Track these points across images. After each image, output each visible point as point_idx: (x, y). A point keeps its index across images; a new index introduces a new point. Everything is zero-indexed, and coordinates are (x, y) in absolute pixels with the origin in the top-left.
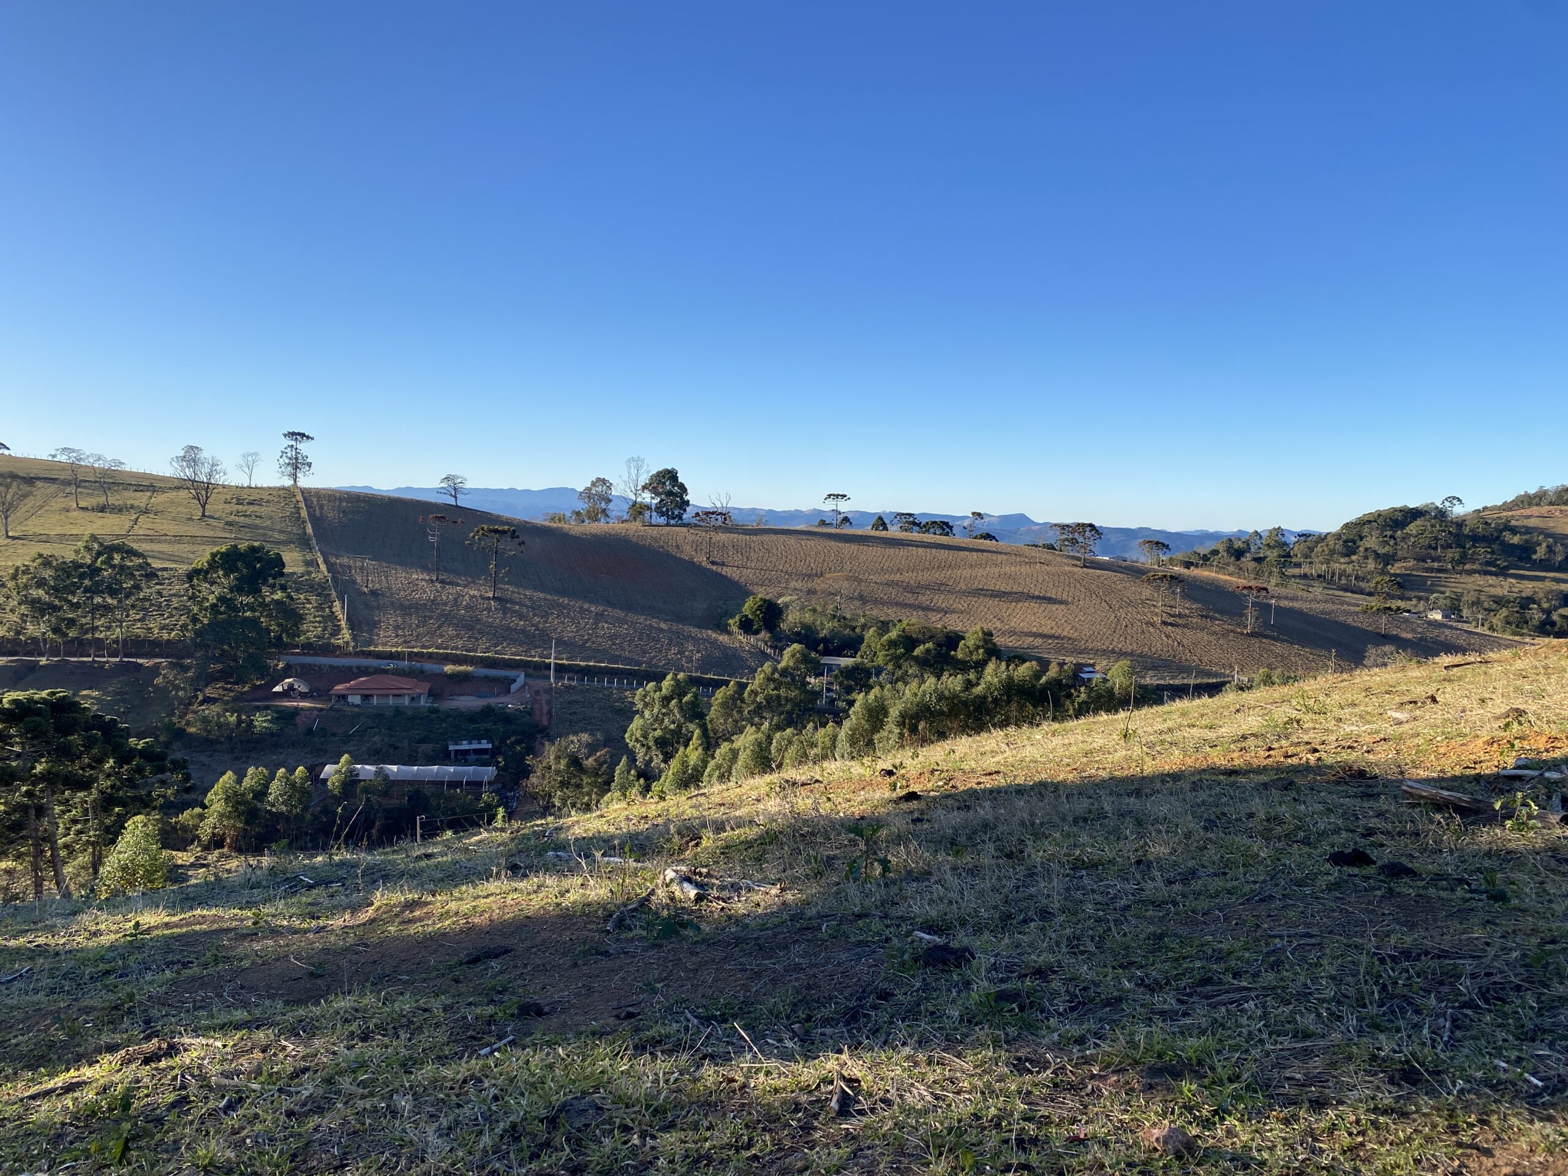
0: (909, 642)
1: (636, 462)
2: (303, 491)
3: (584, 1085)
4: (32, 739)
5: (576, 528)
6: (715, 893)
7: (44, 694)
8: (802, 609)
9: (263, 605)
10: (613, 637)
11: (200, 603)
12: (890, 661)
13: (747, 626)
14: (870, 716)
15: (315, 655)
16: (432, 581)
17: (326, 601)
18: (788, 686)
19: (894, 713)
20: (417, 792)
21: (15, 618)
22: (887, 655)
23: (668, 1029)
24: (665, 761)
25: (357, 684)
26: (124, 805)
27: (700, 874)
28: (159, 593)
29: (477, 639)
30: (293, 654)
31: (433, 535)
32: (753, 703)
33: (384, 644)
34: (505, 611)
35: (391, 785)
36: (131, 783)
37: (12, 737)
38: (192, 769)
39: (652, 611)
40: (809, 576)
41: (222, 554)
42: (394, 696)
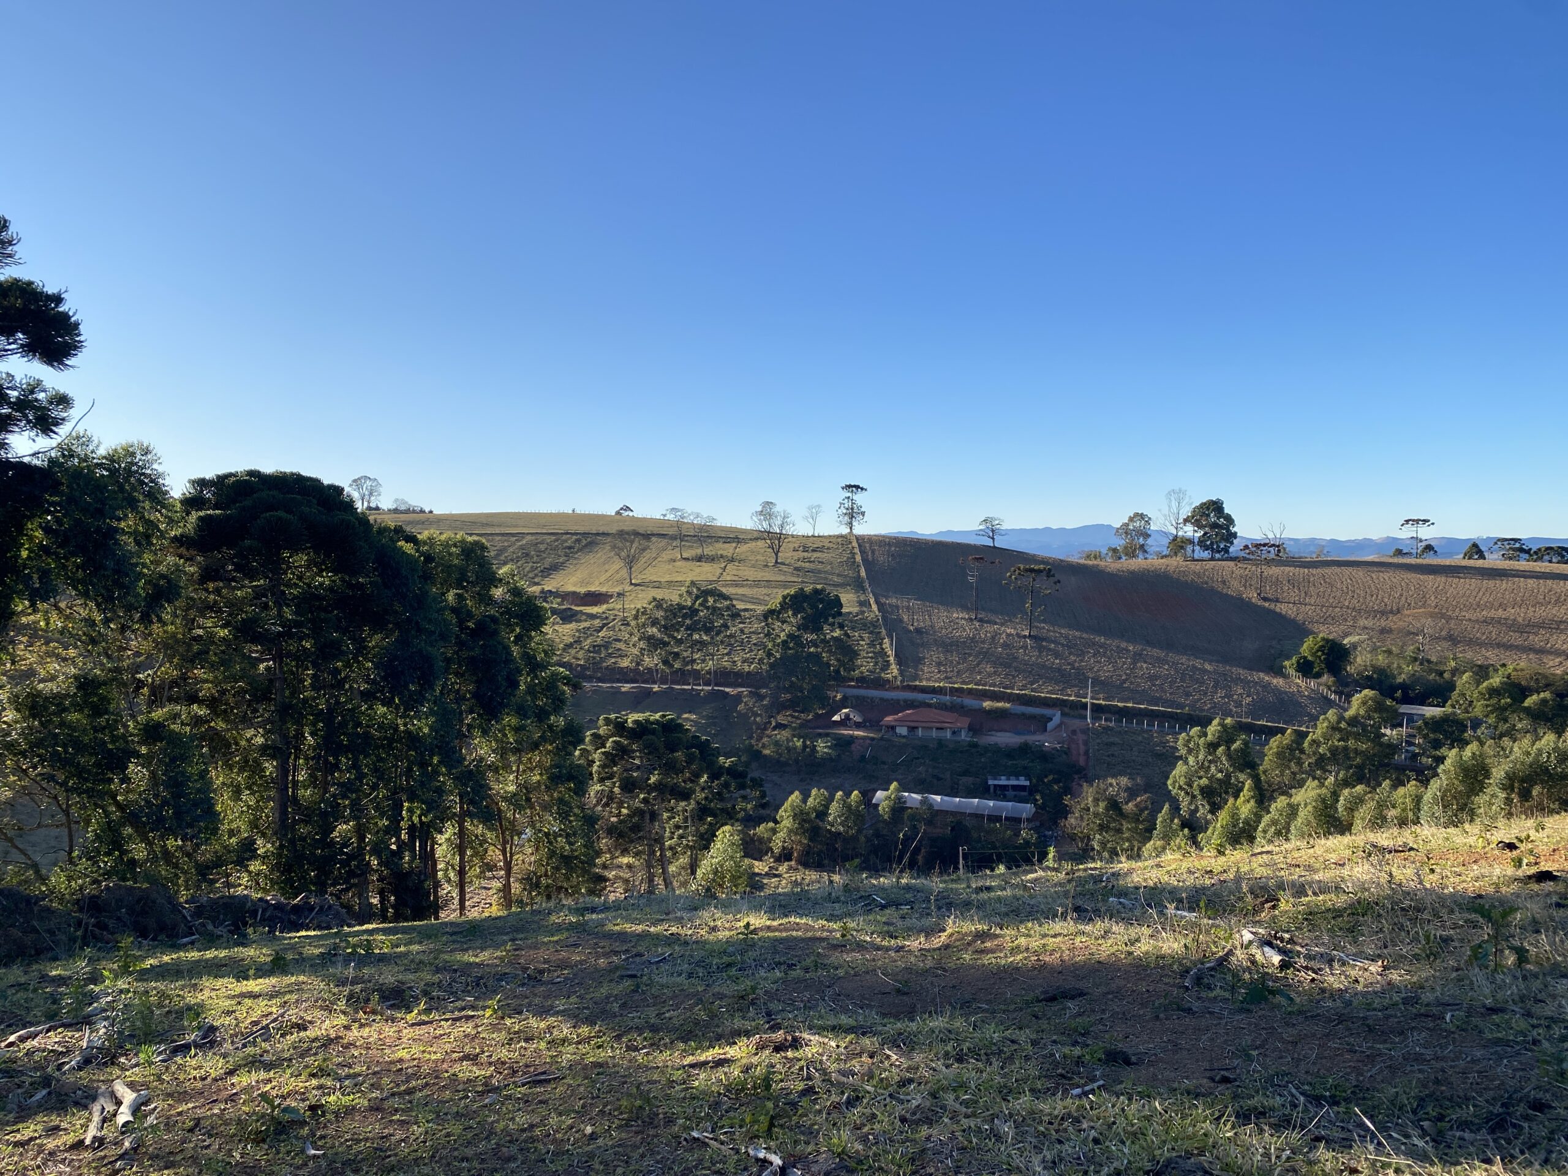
0: (1517, 691)
1: (1178, 495)
2: (858, 538)
3: (1187, 1145)
4: (649, 754)
5: (1112, 565)
6: (1302, 961)
7: (657, 716)
8: (1374, 650)
9: (824, 641)
10: (1152, 678)
11: (773, 640)
12: (1492, 712)
13: (1305, 668)
14: (1466, 776)
15: (868, 688)
16: (971, 620)
17: (877, 639)
18: (1357, 737)
19: (1498, 773)
20: (959, 823)
21: (636, 651)
22: (1487, 706)
23: (1271, 1101)
24: (1213, 811)
25: (904, 716)
26: (714, 816)
27: (1282, 939)
28: (742, 631)
29: (1014, 677)
30: (849, 686)
31: (972, 576)
32: (1314, 753)
33: (928, 680)
34: (1041, 649)
35: (934, 815)
36: (720, 796)
37: (634, 751)
38: (767, 787)
39: (1195, 651)
40: (1383, 613)
41: (792, 596)
42: (937, 729)
